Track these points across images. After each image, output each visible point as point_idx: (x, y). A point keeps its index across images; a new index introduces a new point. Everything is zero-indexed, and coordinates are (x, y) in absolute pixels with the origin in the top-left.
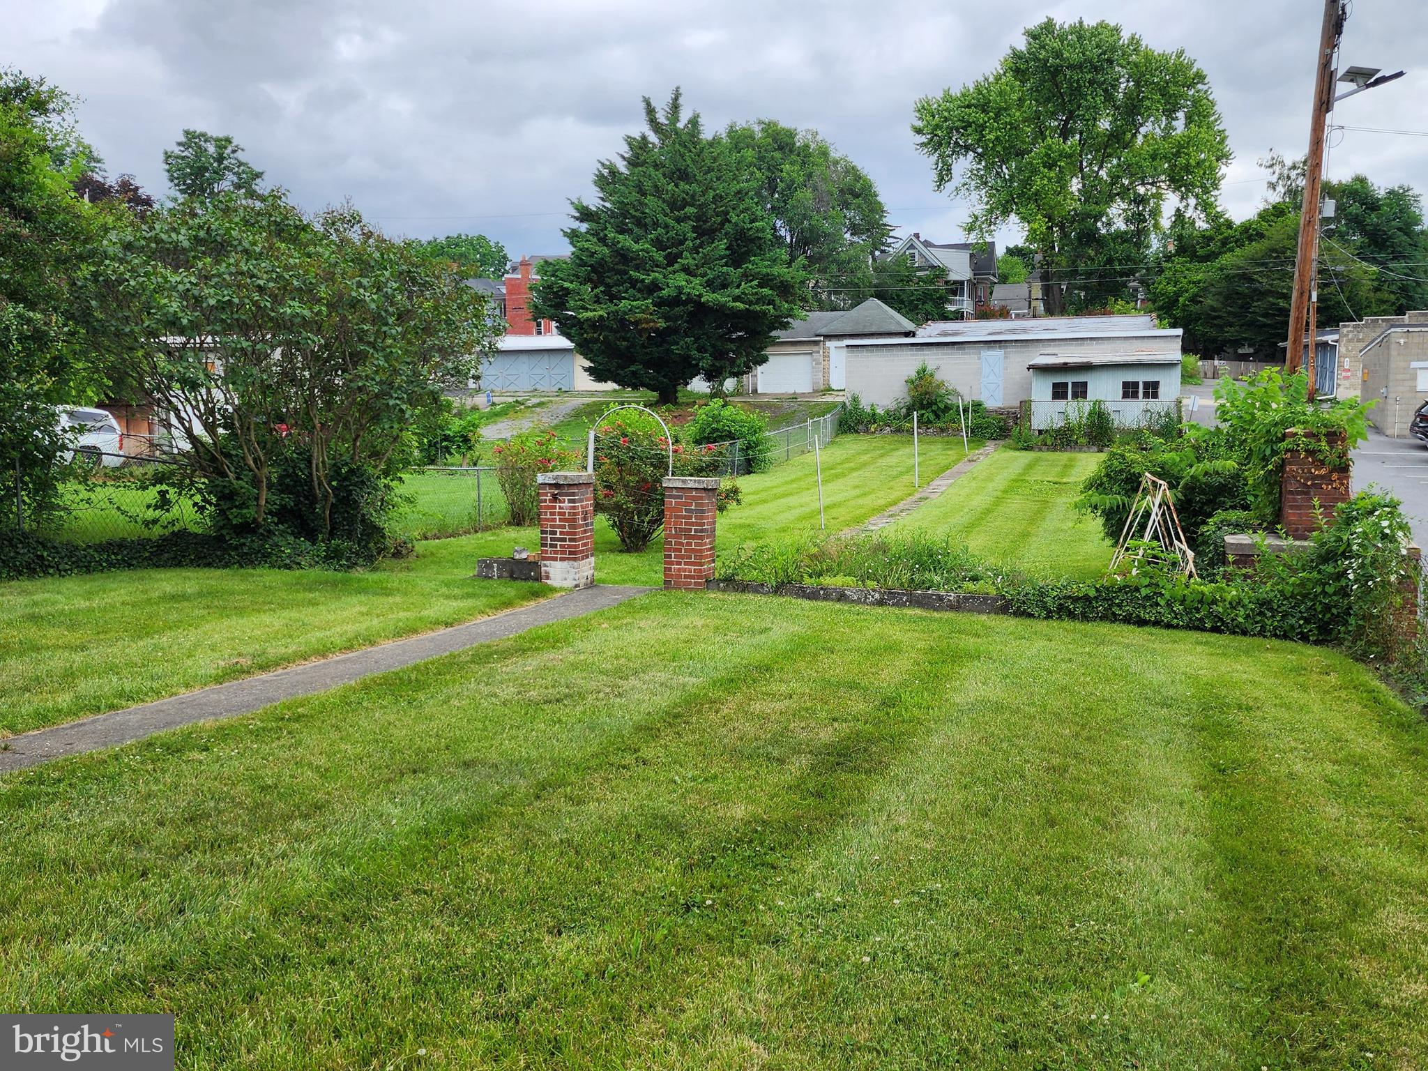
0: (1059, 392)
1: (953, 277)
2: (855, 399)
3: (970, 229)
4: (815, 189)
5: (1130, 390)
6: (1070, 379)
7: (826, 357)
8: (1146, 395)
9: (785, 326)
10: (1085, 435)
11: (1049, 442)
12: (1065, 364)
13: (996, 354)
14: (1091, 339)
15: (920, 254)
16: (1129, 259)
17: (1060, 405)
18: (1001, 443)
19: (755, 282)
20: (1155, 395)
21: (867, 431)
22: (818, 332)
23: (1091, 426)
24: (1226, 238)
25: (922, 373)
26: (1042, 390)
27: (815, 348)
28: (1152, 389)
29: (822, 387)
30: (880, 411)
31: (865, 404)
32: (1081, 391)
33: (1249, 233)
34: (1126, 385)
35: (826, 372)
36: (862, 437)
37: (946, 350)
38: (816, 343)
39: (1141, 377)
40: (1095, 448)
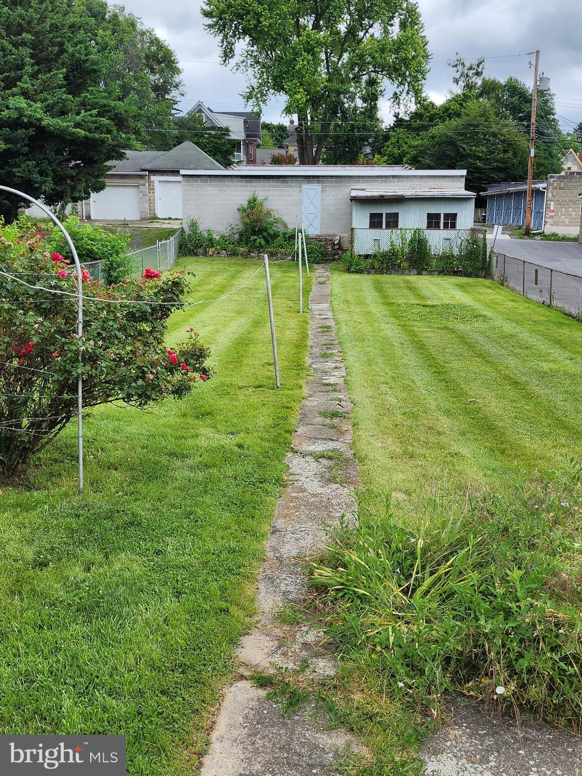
0: (375, 222)
1: (233, 136)
2: (194, 225)
3: (249, 98)
4: (126, 52)
5: (433, 221)
6: (384, 210)
7: (151, 189)
8: (446, 226)
9: (121, 156)
10: (407, 260)
11: (376, 265)
12: (382, 196)
13: (316, 187)
15: (207, 117)
17: (376, 233)
18: (332, 265)
20: (453, 226)
21: (205, 254)
22: (144, 167)
23: (412, 251)
24: (433, 115)
25: (253, 203)
26: (361, 219)
27: (141, 182)
28: (451, 221)
29: (149, 216)
30: (216, 237)
31: (203, 228)
32: (393, 221)
33: (447, 112)
34: (430, 216)
35: (151, 202)
36: (202, 259)
38: (142, 177)
39: (443, 210)
40: (415, 271)
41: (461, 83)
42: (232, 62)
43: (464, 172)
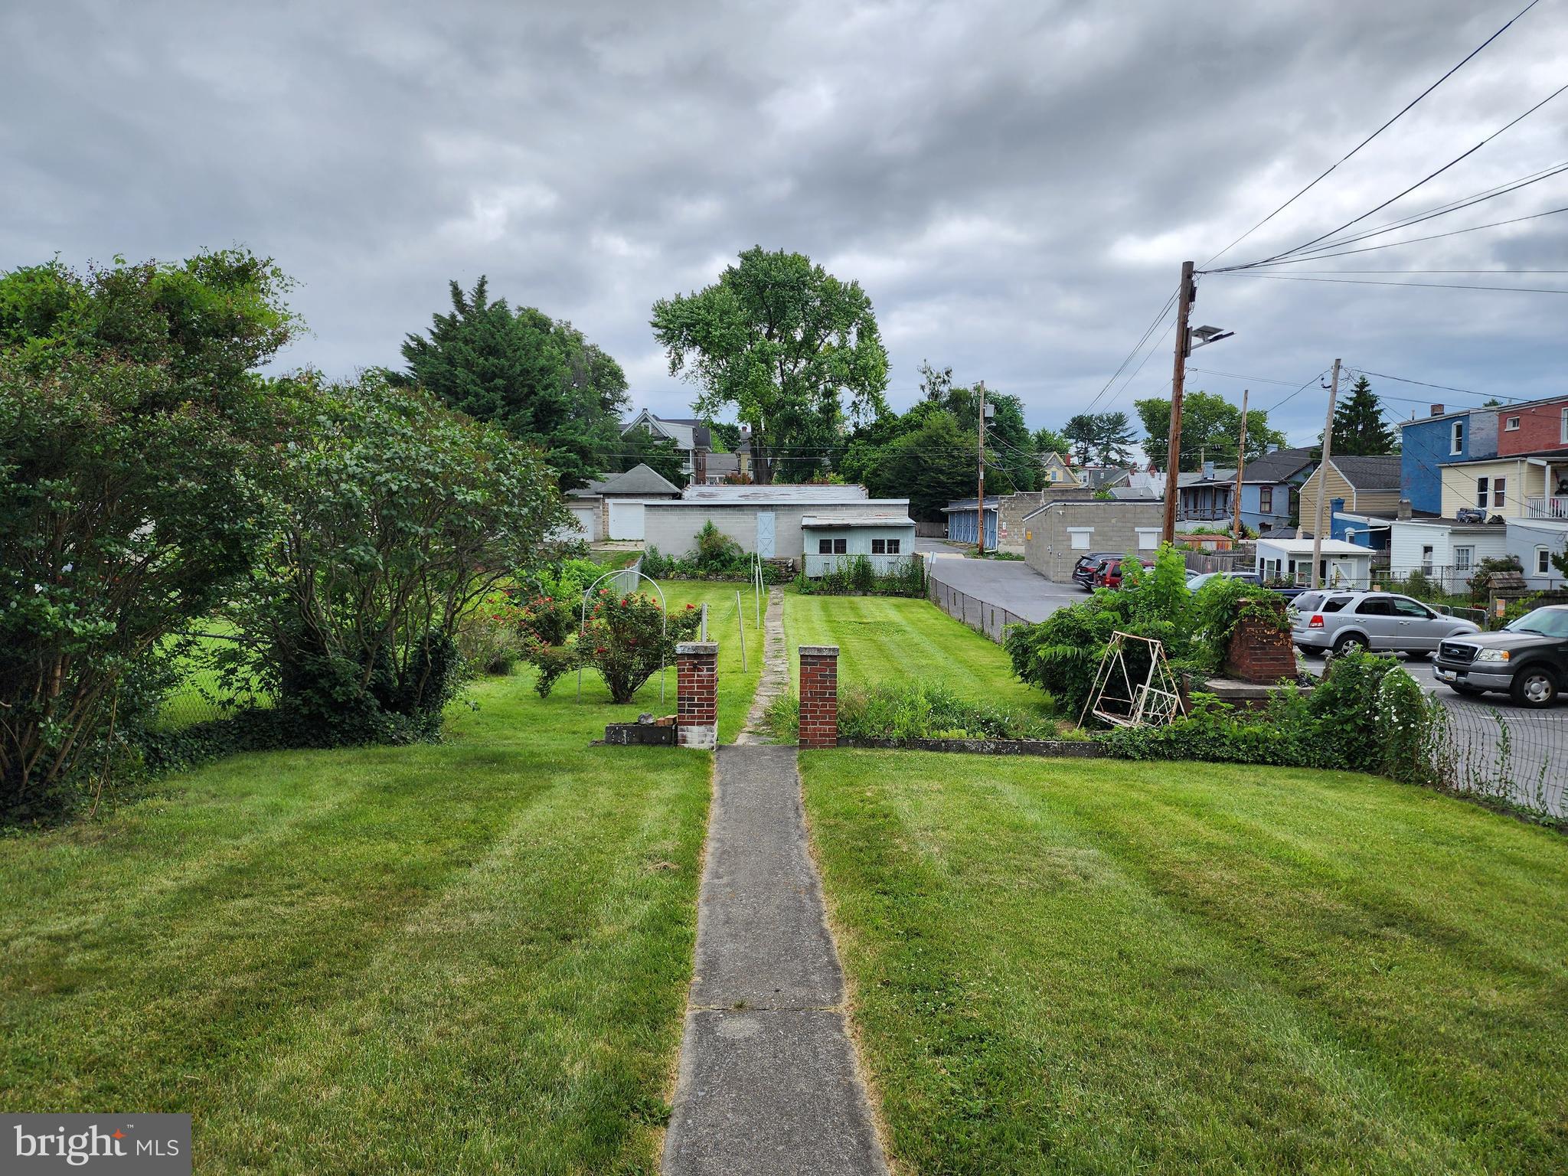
0: (825, 548)
1: (681, 446)
2: (654, 551)
3: (699, 409)
4: (573, 367)
5: (878, 546)
6: (833, 537)
7: (606, 511)
8: (890, 551)
9: (584, 486)
10: (853, 582)
11: (825, 588)
12: (830, 525)
13: (769, 517)
14: (842, 505)
15: (653, 427)
16: (823, 439)
17: (825, 558)
18: (786, 586)
19: (564, 448)
20: (897, 551)
21: (666, 577)
22: (599, 490)
23: (857, 575)
24: (894, 427)
25: (709, 531)
26: (811, 546)
27: (596, 504)
28: (894, 546)
29: (602, 538)
30: (677, 562)
31: (662, 553)
32: (841, 547)
33: (909, 425)
34: (874, 542)
35: (605, 524)
36: (663, 582)
37: (729, 511)
38: (597, 500)
39: (886, 537)
40: (861, 593)
41: (927, 391)
42: (681, 373)
43: (907, 501)
